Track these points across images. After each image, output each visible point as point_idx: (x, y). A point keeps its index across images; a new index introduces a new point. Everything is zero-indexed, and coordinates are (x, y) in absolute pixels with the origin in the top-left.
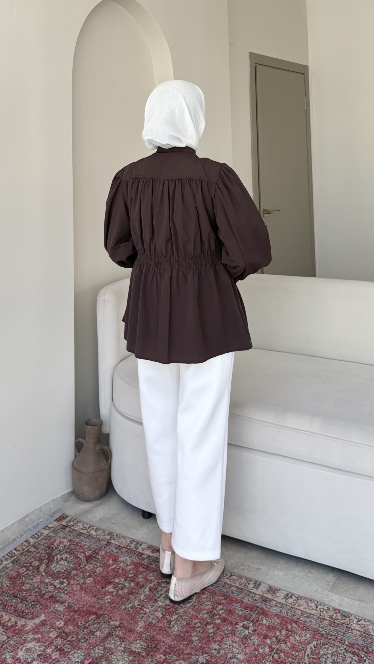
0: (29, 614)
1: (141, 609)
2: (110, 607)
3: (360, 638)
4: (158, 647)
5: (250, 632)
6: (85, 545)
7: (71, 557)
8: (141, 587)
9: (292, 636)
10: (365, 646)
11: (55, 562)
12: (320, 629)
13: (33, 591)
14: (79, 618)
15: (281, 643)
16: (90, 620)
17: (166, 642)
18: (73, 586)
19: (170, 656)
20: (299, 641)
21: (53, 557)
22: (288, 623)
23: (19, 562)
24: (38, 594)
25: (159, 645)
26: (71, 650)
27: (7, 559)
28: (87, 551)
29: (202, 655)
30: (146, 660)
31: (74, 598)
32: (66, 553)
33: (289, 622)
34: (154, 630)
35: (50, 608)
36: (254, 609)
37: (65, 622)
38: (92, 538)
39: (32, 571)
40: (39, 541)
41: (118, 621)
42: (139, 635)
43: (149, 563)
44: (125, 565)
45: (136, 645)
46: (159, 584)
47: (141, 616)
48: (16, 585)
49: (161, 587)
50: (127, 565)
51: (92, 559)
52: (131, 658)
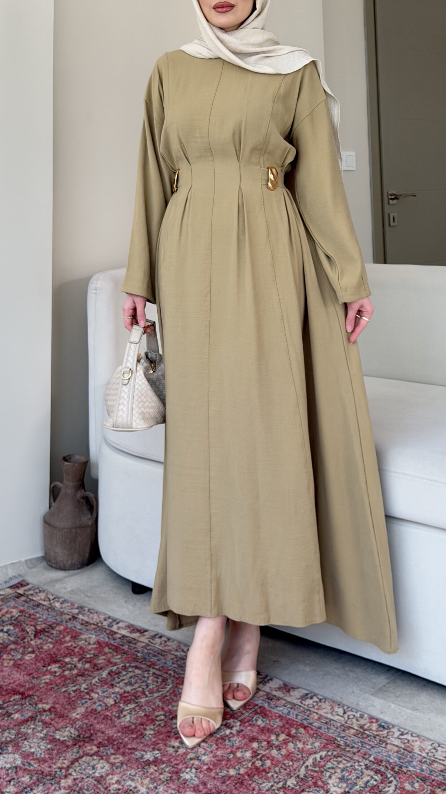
1: (87, 693)
2: (46, 688)
3: (396, 754)
4: (92, 738)
5: (233, 732)
6: (40, 618)
7: (15, 629)
8: (98, 670)
9: (293, 743)
10: (399, 764)
12: (339, 739)
15: (273, 749)
16: (11, 700)
17: (107, 733)
18: (5, 661)
19: (105, 749)
20: (300, 749)
22: (293, 727)
25: (95, 736)
28: (41, 624)
29: (151, 751)
30: (69, 750)
32: (11, 625)
33: (295, 726)
34: (96, 718)
36: (250, 707)
38: (54, 611)
41: (50, 704)
42: (71, 722)
43: (121, 643)
44: (87, 643)
45: (64, 732)
46: (125, 668)
47: (84, 701)
49: (126, 671)
50: (89, 644)
51: (44, 634)
52: (49, 746)
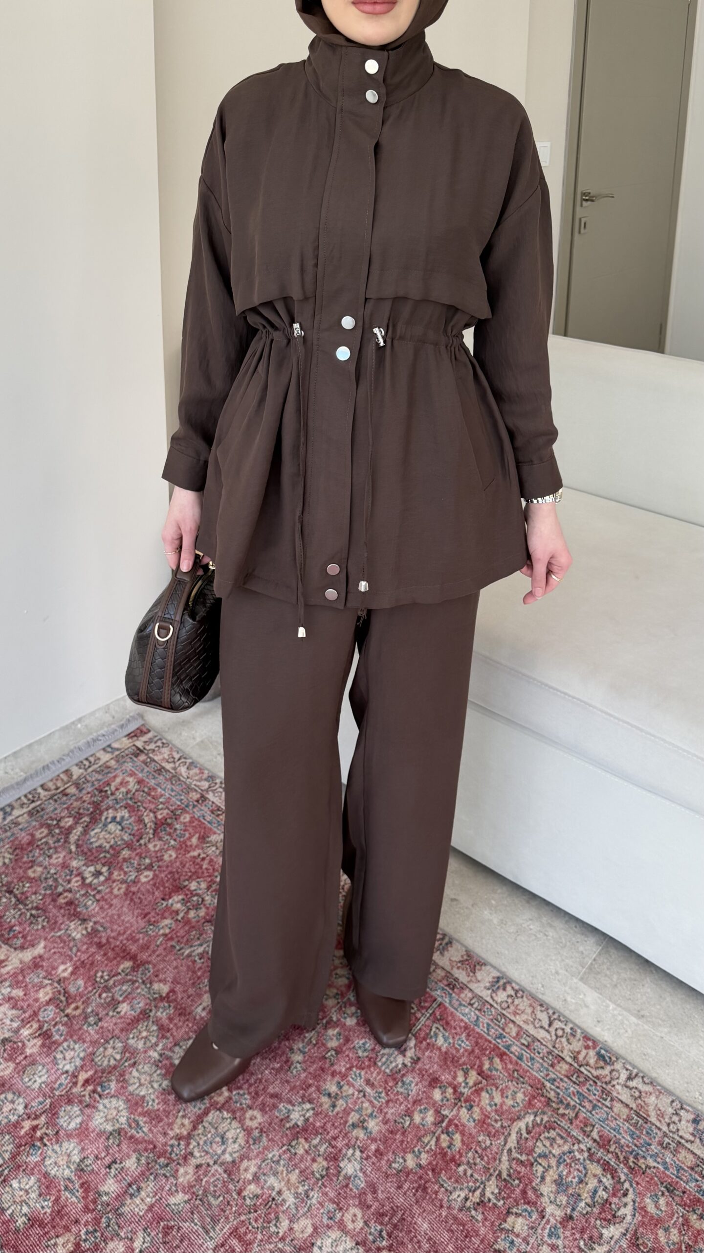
0: (20, 935)
2: (164, 946)
3: (627, 1126)
5: (406, 1061)
6: (162, 795)
7: (130, 817)
9: (487, 1091)
10: (633, 1151)
11: (100, 825)
12: (548, 1085)
13: (44, 885)
14: (103, 962)
15: (461, 1106)
16: (120, 971)
18: (115, 884)
20: (498, 1107)
21: (101, 814)
22: (485, 1054)
23: (42, 813)
24: (48, 892)
26: (65, 1040)
27: (22, 805)
31: (107, 914)
32: (126, 808)
33: (488, 1052)
35: (60, 930)
36: (427, 1005)
37: (75, 968)
38: (178, 782)
39: (55, 839)
40: (88, 774)
41: (169, 984)
48: (20, 864)
51: (165, 830)
